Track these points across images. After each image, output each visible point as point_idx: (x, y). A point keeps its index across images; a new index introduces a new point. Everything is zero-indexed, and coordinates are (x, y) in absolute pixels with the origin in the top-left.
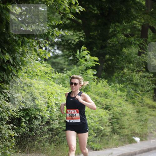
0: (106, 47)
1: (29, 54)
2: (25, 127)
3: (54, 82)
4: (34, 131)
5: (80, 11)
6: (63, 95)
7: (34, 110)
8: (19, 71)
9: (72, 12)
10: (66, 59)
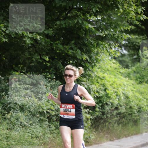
1: (102, 54)
2: (98, 111)
3: (121, 75)
4: (105, 115)
5: (144, 19)
6: (129, 86)
7: (105, 98)
8: (94, 67)
9: (137, 19)
10: (132, 58)
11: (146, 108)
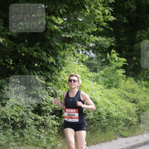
0: (133, 50)
1: (69, 57)
3: (89, 80)
6: (97, 91)
8: (60, 71)
10: (100, 61)
11: (115, 113)
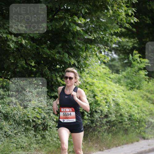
1: (91, 58)
2: (87, 119)
3: (111, 81)
4: (94, 123)
5: (134, 22)
6: (119, 92)
7: (94, 105)
8: (82, 72)
9: (128, 22)
10: (122, 63)
11: (137, 115)
